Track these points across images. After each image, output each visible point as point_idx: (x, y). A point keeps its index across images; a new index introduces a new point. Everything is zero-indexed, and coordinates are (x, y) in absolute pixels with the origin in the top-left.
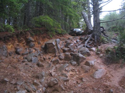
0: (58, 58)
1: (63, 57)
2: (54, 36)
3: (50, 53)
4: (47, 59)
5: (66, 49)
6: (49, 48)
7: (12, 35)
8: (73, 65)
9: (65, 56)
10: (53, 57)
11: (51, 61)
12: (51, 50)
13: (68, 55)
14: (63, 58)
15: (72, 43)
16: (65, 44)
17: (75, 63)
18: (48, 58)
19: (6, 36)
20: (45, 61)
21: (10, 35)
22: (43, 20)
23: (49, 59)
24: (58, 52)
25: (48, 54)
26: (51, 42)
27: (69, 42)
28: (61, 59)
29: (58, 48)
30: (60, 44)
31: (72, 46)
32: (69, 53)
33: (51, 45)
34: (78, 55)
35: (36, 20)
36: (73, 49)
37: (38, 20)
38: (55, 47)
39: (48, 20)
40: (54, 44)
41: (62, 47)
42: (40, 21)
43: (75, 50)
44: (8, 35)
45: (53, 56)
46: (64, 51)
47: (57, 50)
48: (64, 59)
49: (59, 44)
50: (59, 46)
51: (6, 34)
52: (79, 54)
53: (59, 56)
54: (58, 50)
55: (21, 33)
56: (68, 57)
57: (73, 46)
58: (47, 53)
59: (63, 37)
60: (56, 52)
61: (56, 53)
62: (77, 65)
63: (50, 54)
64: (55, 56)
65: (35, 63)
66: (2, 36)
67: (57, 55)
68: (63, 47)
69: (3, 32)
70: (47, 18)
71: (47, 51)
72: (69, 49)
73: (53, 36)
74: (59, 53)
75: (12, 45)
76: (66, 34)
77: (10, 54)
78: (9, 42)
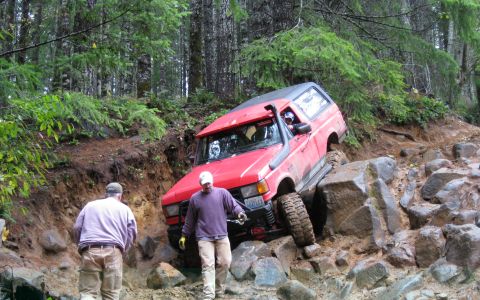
0: (385, 257)
1: (409, 252)
2: (368, 136)
3: (343, 233)
4: (330, 266)
5: (426, 209)
6: (339, 207)
7: (145, 154)
8: (443, 279)
9: (416, 244)
10: (357, 253)
11: (350, 277)
12: (346, 219)
13: (430, 238)
14: (406, 257)
15: (460, 176)
16: (423, 182)
17: (450, 269)
18: (331, 261)
19: (118, 160)
20: (318, 276)
21: (135, 154)
22: (298, 53)
23: (340, 263)
24: (384, 228)
25: (332, 240)
26: (344, 179)
27: (443, 170)
28: (397, 263)
29: (382, 207)
30: (396, 183)
31: (455, 191)
32: (438, 230)
33: (348, 191)
34: (463, 233)
35: (260, 58)
36: (461, 207)
37: (270, 56)
38: (370, 203)
39: (326, 53)
40: (363, 188)
41: (406, 197)
42: (286, 60)
43: (466, 213)
44: (128, 157)
45: (360, 250)
46: (416, 222)
47: (378, 217)
48: (411, 260)
49: (389, 183)
50: (390, 196)
51: (121, 152)
52: (469, 229)
53: (388, 245)
54: (386, 219)
55: (186, 138)
56: (431, 248)
57: (462, 191)
58: (329, 235)
59: (425, 138)
60: (371, 229)
61: (376, 233)
62: (460, 279)
63: (344, 241)
64: (371, 250)
65: (269, 286)
66: (103, 161)
67: (379, 241)
68: (412, 202)
69: (101, 138)
70: (322, 42)
71: (328, 223)
72: (438, 206)
73: (361, 141)
74: (392, 234)
75: (148, 204)
76: (447, 118)
77: (144, 249)
78: (136, 190)
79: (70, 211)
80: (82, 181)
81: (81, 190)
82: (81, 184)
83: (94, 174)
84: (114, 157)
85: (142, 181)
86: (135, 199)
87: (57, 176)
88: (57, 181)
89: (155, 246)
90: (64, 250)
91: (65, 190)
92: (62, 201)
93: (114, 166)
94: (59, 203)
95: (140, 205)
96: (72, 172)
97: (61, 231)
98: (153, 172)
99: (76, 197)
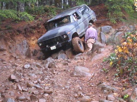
21: (33, 25)
29: (101, 40)
44: (30, 26)
49: (107, 33)
50: (104, 37)
51: (28, 25)
66: (22, 27)
77: (34, 53)
78: (33, 36)
79: (11, 41)
80: (15, 33)
81: (15, 35)
82: (15, 34)
83: (19, 31)
84: (26, 26)
85: (35, 33)
86: (32, 39)
87: (7, 31)
88: (7, 33)
89: (37, 52)
90: (5, 50)
91: (9, 35)
92: (8, 38)
93: (25, 29)
94: (7, 39)
95: (34, 40)
96: (12, 30)
97: (6, 46)
98: (39, 31)
99: (13, 37)
